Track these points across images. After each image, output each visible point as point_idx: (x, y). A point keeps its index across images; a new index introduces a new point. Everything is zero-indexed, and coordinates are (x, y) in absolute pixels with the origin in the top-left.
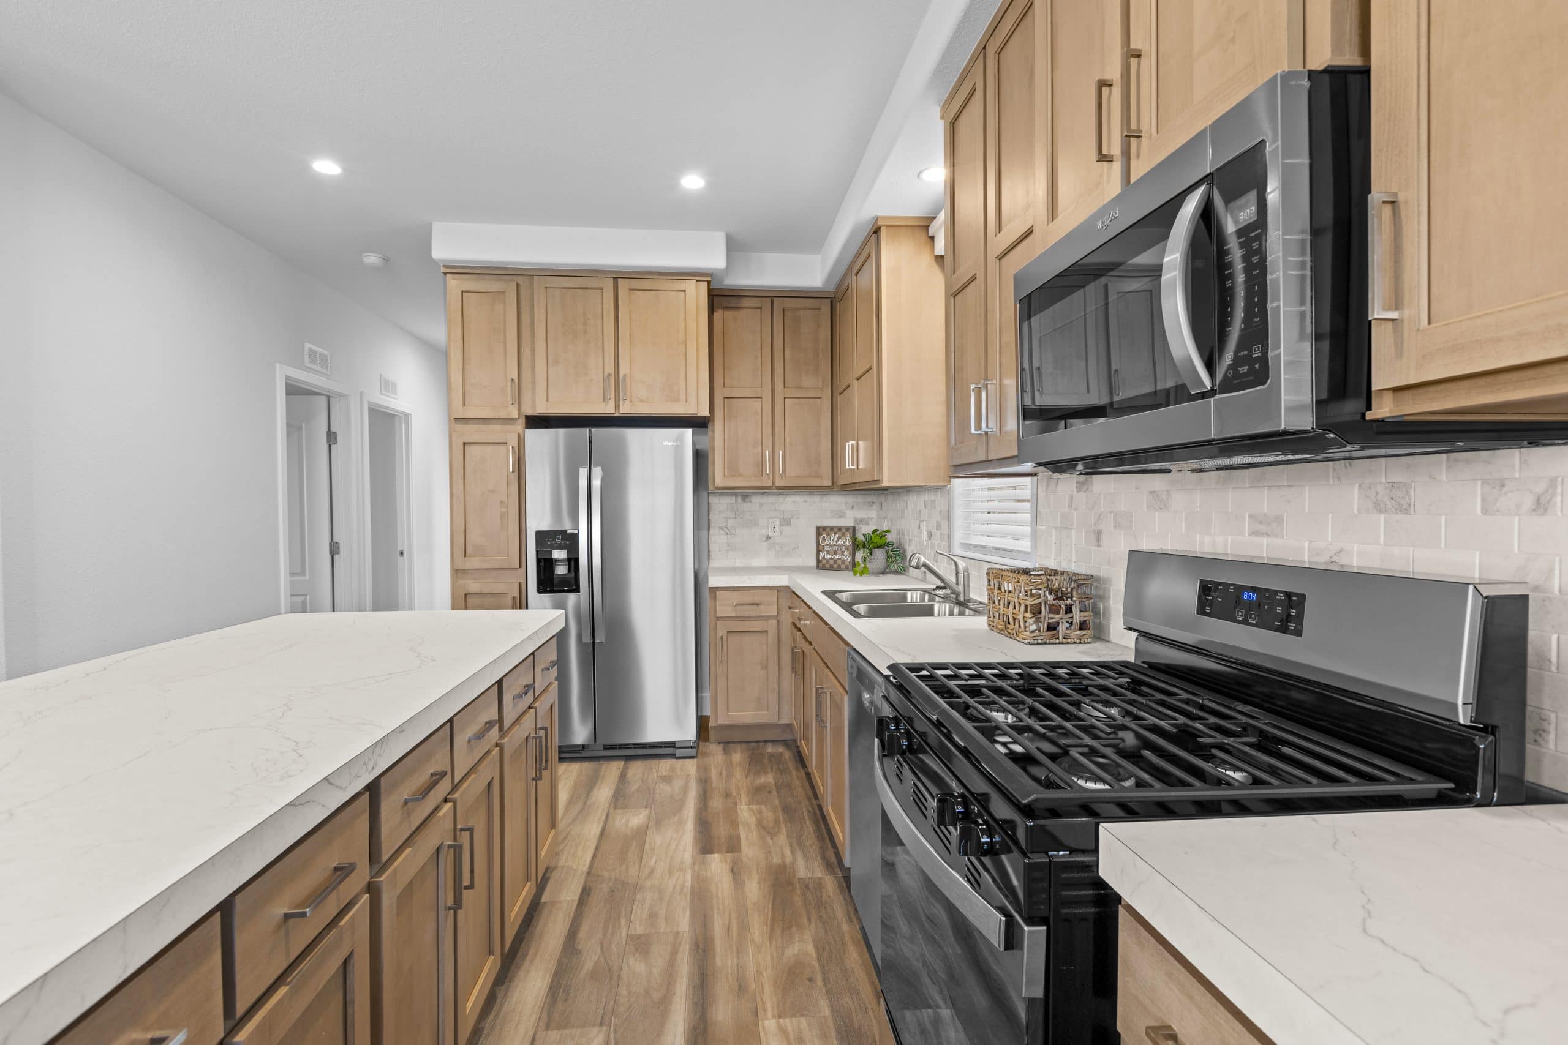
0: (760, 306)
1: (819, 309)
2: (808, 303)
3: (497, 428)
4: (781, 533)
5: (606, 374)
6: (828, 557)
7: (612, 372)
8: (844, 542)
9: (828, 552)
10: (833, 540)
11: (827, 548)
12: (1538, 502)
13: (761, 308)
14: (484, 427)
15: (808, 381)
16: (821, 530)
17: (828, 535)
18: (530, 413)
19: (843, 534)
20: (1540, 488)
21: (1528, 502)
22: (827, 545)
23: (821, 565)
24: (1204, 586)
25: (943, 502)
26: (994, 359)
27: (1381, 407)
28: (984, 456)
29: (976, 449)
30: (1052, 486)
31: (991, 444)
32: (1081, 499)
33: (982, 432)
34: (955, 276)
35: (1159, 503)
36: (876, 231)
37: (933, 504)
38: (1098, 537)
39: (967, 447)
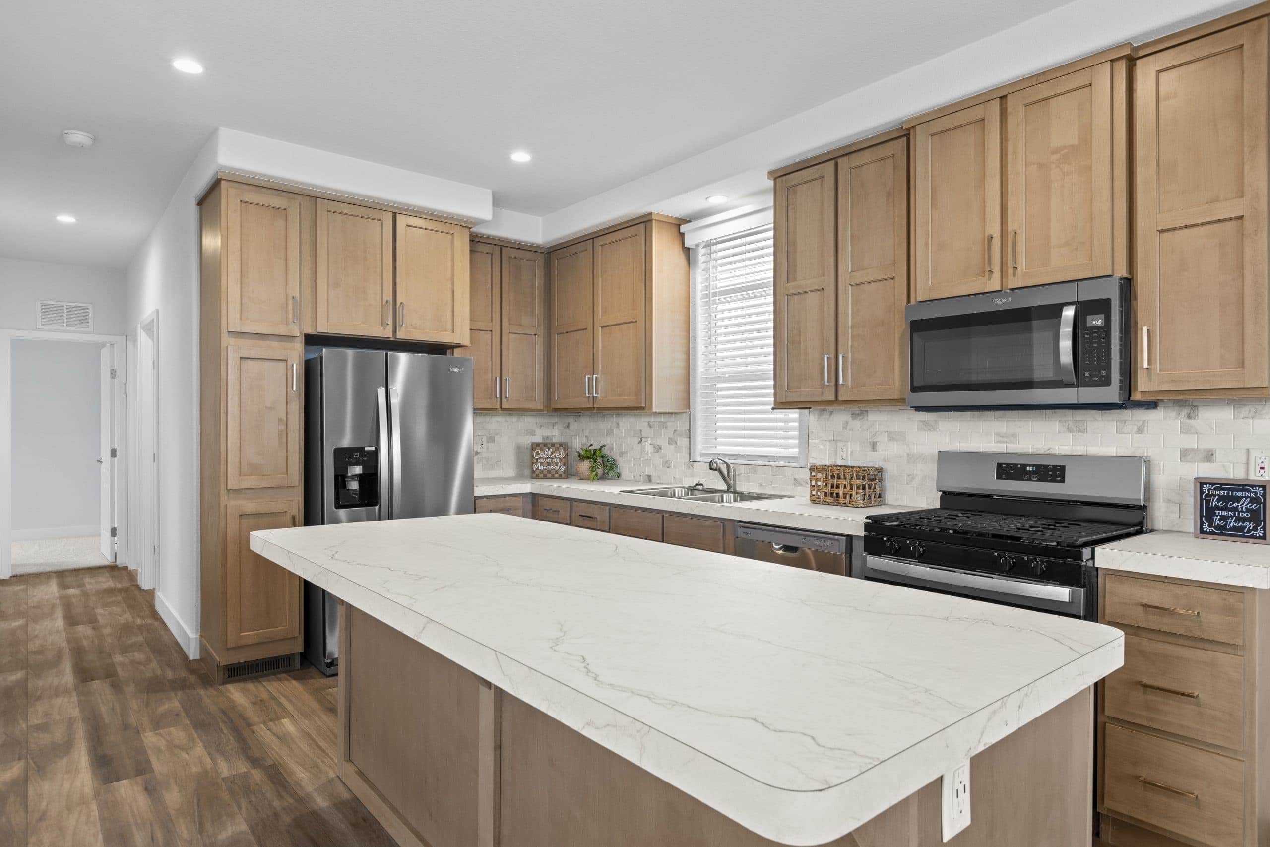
0: (491, 252)
1: (535, 261)
2: (528, 255)
3: (275, 344)
4: (487, 448)
5: (384, 302)
6: (541, 468)
7: (391, 299)
8: (557, 455)
9: (542, 464)
10: (547, 455)
11: (541, 461)
12: (1139, 429)
13: (492, 254)
14: (261, 343)
15: (526, 320)
16: (535, 446)
17: (542, 450)
18: (310, 331)
19: (557, 449)
20: (1140, 424)
21: (1135, 428)
22: (541, 458)
23: (534, 475)
24: (1000, 466)
25: (680, 424)
26: (846, 343)
27: (1137, 397)
28: (832, 398)
29: (822, 393)
30: (826, 415)
31: (842, 392)
32: (856, 424)
33: (833, 384)
34: (792, 284)
35: (928, 427)
36: (645, 221)
37: (664, 425)
38: (874, 446)
39: (808, 392)
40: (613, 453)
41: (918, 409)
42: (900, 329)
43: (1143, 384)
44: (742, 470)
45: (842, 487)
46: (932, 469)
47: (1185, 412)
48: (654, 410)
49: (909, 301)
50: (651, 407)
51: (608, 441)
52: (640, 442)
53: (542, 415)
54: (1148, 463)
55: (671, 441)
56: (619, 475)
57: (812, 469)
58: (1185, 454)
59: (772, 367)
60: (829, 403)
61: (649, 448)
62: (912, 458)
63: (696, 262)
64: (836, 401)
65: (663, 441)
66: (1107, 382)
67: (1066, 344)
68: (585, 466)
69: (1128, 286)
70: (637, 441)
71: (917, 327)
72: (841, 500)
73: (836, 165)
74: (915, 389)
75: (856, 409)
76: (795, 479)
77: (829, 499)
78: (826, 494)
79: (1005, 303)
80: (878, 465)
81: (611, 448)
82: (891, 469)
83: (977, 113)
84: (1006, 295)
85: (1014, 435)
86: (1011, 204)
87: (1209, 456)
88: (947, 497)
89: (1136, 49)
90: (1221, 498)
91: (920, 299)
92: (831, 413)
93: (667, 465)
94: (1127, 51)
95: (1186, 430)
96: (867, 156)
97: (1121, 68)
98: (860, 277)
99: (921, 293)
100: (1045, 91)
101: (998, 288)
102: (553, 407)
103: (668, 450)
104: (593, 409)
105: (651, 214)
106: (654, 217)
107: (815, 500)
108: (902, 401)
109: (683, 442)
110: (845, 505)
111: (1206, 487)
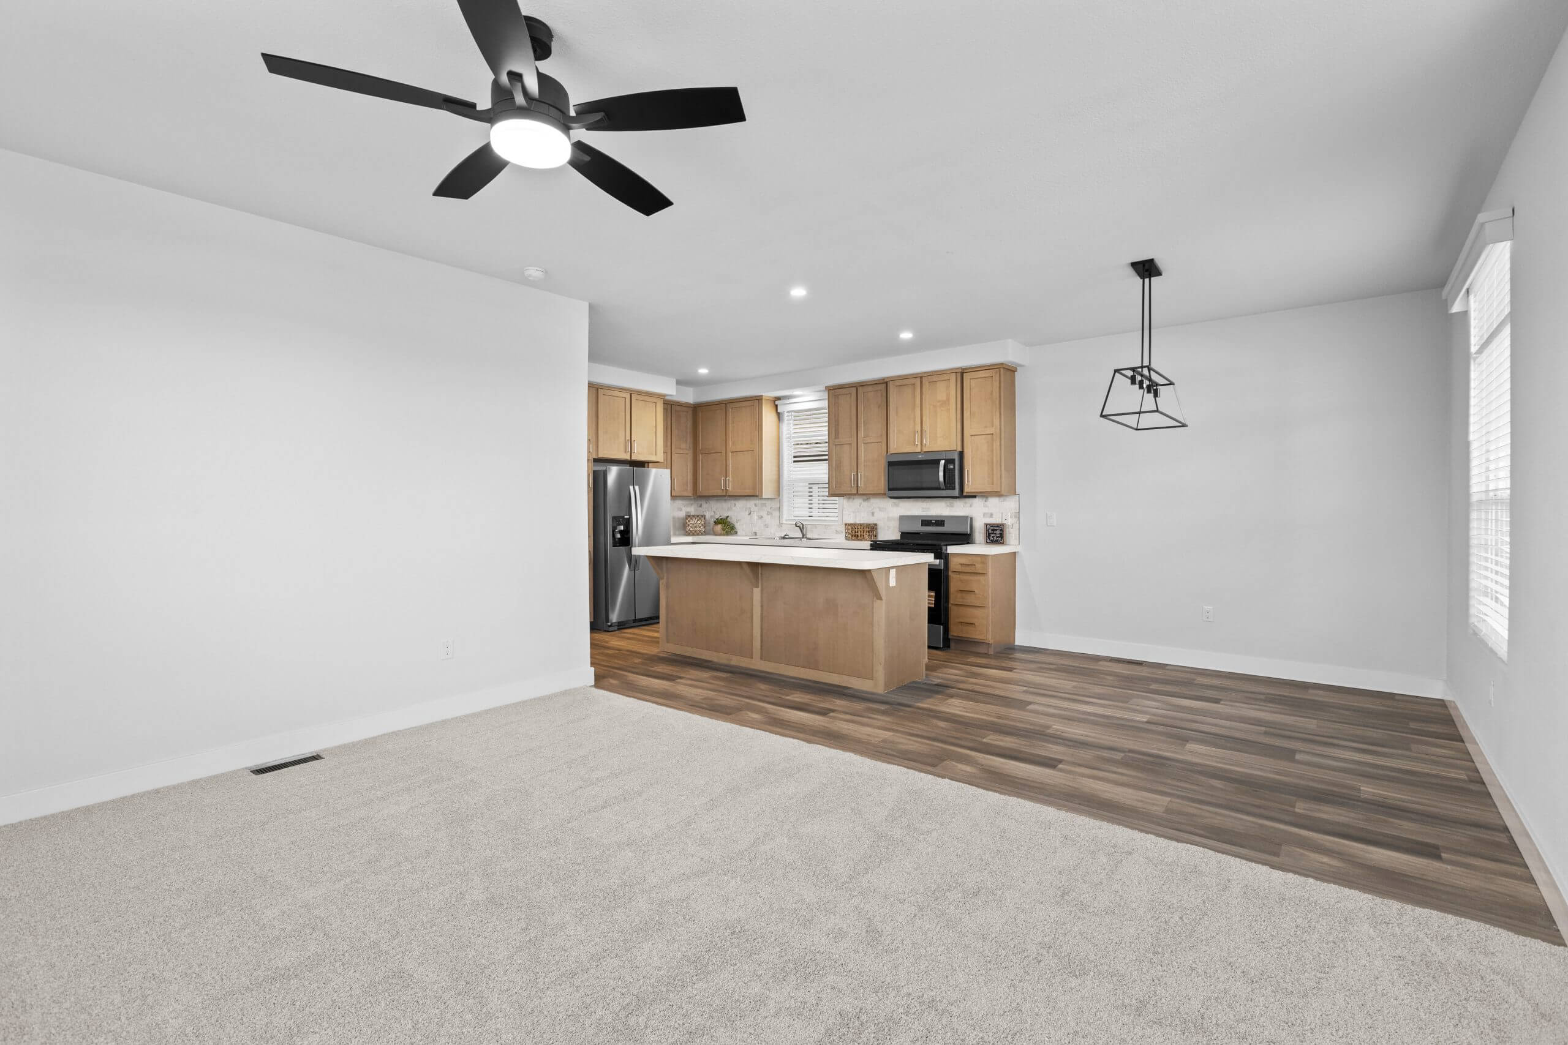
1: (687, 412)
2: (685, 409)
5: (627, 441)
6: (691, 529)
7: (629, 438)
8: (701, 522)
9: (691, 527)
10: (694, 522)
11: (691, 525)
15: (683, 446)
16: (688, 517)
17: (691, 519)
18: (595, 457)
19: (700, 519)
20: (968, 504)
21: (966, 506)
23: (687, 534)
24: (922, 521)
25: (775, 504)
26: (861, 467)
27: (965, 494)
28: (856, 492)
29: (851, 490)
30: (851, 500)
31: (859, 489)
32: (865, 504)
33: (856, 486)
34: (837, 440)
35: (897, 505)
36: (758, 399)
37: (764, 505)
38: (873, 514)
39: (845, 489)
40: (733, 520)
41: (891, 498)
42: (883, 464)
43: (967, 489)
44: (809, 527)
45: (859, 532)
46: (896, 524)
47: (984, 499)
48: (764, 497)
49: (887, 453)
50: (762, 496)
51: (729, 514)
52: (750, 514)
53: (691, 500)
54: (971, 519)
55: (769, 513)
56: (736, 533)
57: (846, 525)
58: (984, 515)
59: (827, 476)
60: (855, 494)
61: (755, 517)
62: (889, 519)
63: (783, 420)
64: (857, 494)
65: (764, 514)
66: (954, 488)
67: (941, 474)
68: (719, 527)
69: (961, 454)
70: (747, 513)
71: (891, 464)
72: (859, 538)
73: (857, 389)
74: (890, 489)
75: (865, 497)
76: (836, 531)
77: (854, 538)
78: (852, 536)
79: (922, 457)
80: (875, 522)
81: (731, 518)
82: (880, 525)
83: (912, 381)
84: (923, 455)
85: (929, 509)
86: (924, 419)
87: (991, 515)
88: (903, 534)
89: (964, 369)
90: (992, 530)
91: (891, 452)
92: (854, 499)
93: (766, 526)
94: (960, 370)
95: (985, 506)
96: (870, 388)
97: (959, 375)
98: (868, 440)
99: (891, 451)
100: (935, 378)
101: (920, 451)
102: (698, 495)
103: (767, 518)
104: (725, 496)
105: (762, 396)
106: (764, 398)
107: (847, 539)
108: (885, 494)
109: (776, 514)
110: (861, 540)
111: (988, 526)
